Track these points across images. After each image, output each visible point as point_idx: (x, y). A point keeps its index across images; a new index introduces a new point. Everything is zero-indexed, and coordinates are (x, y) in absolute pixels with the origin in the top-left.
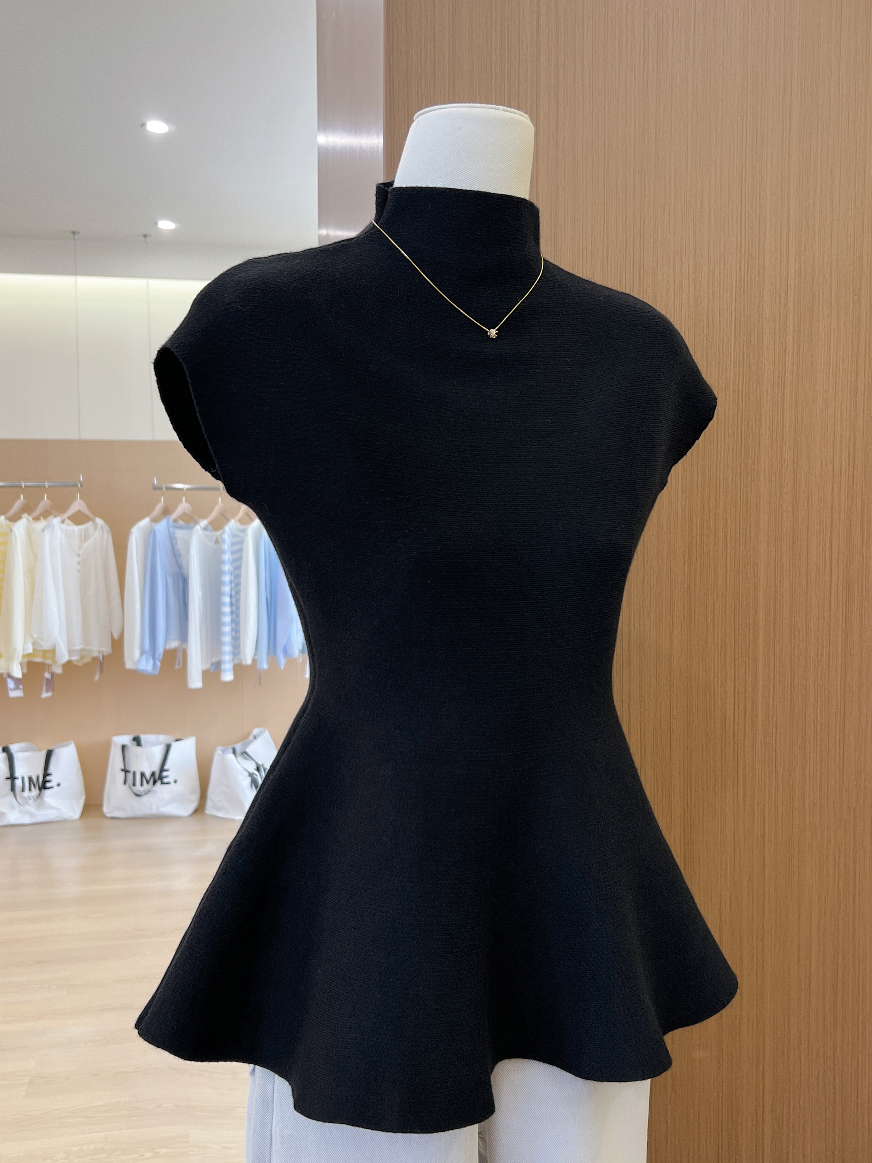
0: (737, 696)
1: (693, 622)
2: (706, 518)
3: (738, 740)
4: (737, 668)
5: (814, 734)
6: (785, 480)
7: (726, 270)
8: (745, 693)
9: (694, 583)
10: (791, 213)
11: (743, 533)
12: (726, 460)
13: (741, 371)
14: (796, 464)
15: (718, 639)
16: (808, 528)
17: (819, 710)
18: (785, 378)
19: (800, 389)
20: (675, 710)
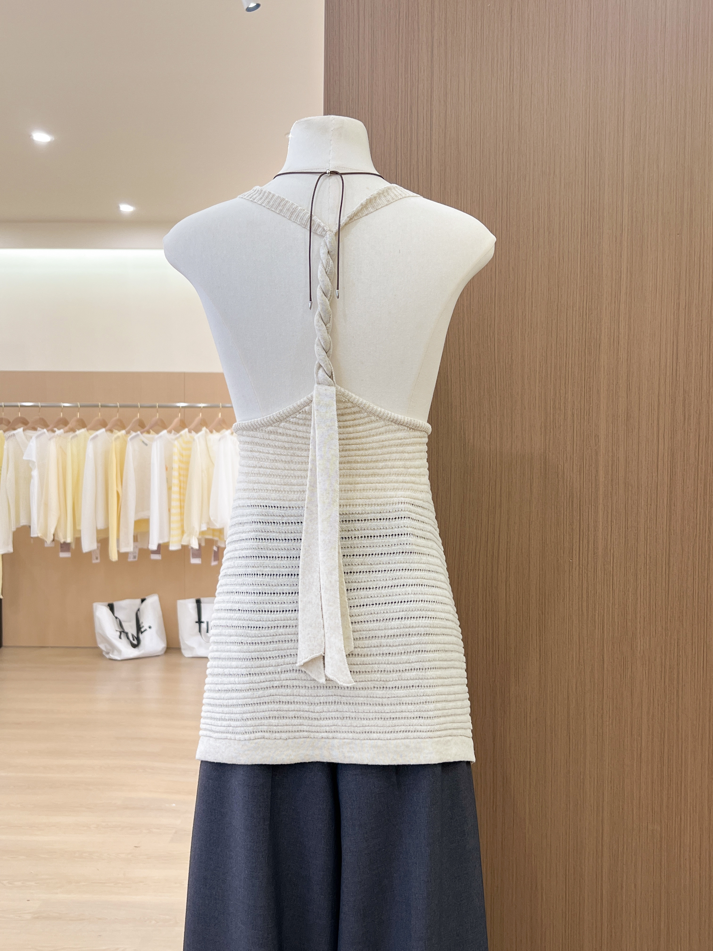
0: (581, 533)
1: (547, 477)
2: (557, 401)
3: (582, 565)
4: (582, 512)
5: (644, 564)
6: (620, 374)
7: (573, 220)
8: (589, 531)
9: (549, 449)
10: (625, 175)
11: (587, 413)
12: (573, 358)
13: (585, 293)
14: (629, 362)
15: (567, 490)
16: (639, 410)
17: (648, 546)
18: (620, 298)
19: (633, 306)
20: (533, 541)
